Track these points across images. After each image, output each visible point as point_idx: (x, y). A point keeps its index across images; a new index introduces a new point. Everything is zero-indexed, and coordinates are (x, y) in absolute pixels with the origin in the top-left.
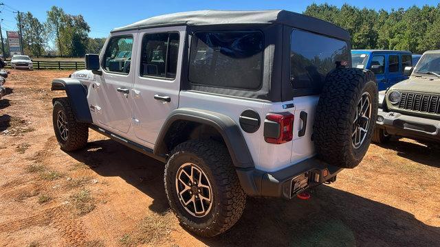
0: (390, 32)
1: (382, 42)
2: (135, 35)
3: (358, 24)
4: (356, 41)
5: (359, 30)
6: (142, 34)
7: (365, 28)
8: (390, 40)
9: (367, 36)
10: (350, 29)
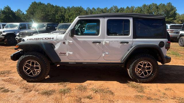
0: (69, 15)
1: (67, 19)
2: (101, 20)
3: (57, 11)
4: (57, 18)
5: (57, 14)
6: (106, 20)
7: (59, 14)
8: (69, 18)
9: (60, 17)
10: (53, 14)
